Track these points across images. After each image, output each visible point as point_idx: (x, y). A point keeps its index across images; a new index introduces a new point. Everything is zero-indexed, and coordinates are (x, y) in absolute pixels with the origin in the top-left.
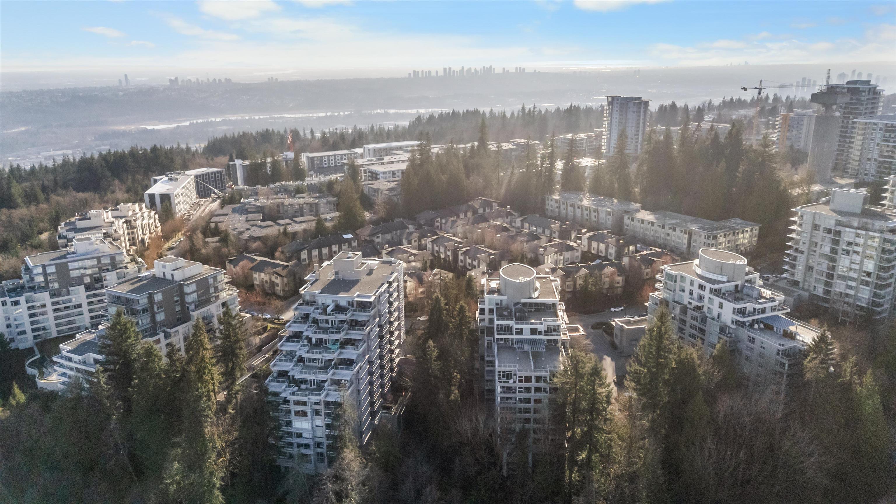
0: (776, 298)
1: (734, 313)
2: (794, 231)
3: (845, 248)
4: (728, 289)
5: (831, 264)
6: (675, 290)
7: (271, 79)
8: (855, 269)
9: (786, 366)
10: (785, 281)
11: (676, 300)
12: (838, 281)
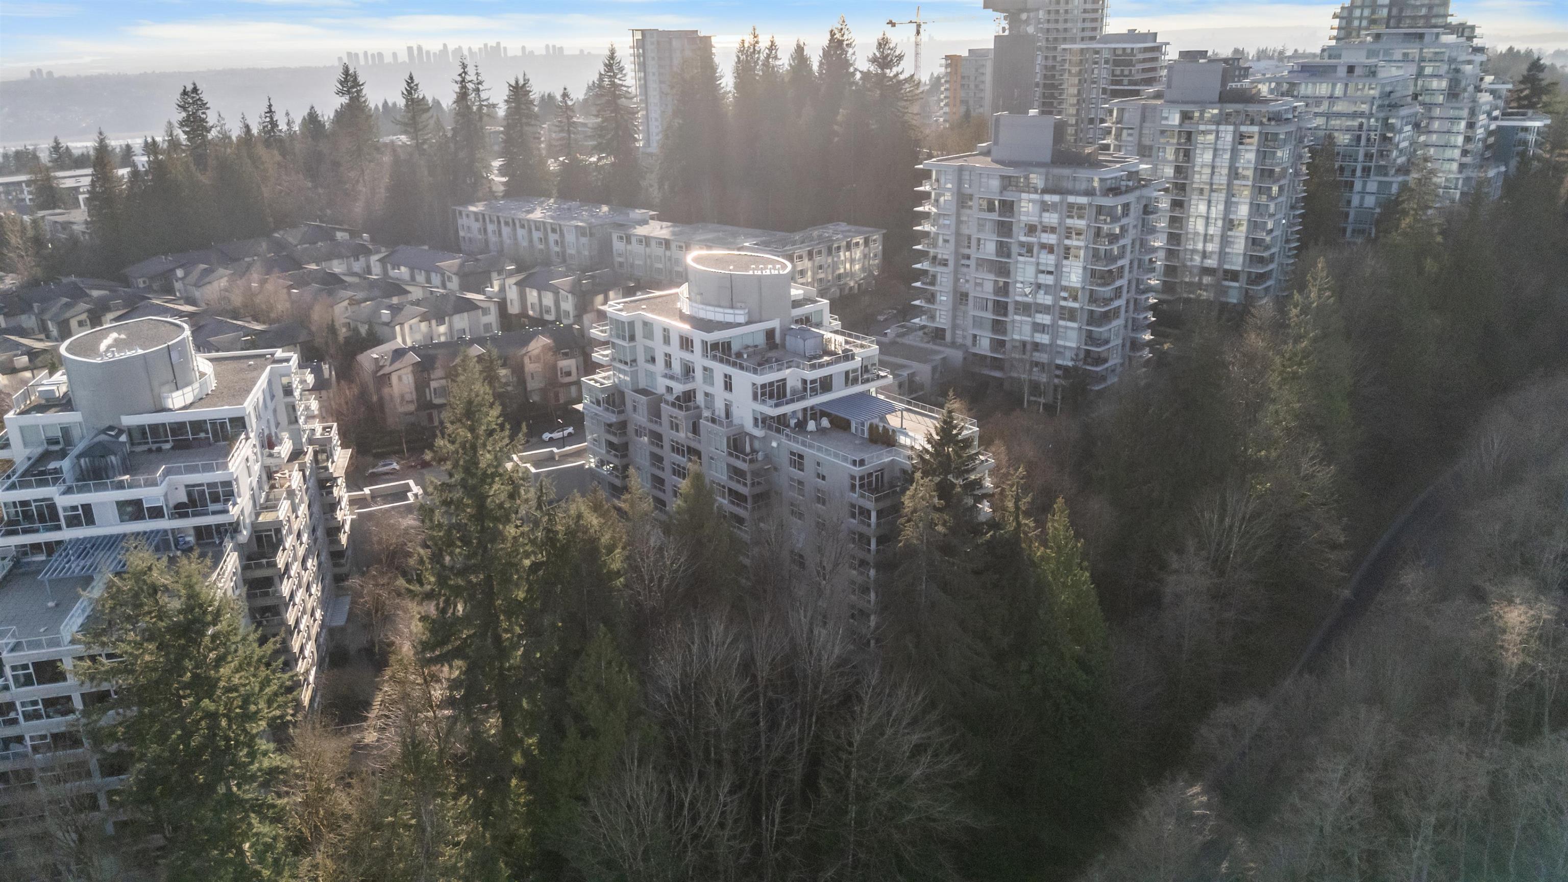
0: (856, 351)
1: (755, 397)
2: (926, 215)
3: (1023, 239)
4: (750, 342)
5: (1002, 280)
6: (634, 361)
7: (36, 73)
8: (1047, 286)
9: (874, 515)
10: (920, 333)
11: (642, 384)
12: (1017, 318)
